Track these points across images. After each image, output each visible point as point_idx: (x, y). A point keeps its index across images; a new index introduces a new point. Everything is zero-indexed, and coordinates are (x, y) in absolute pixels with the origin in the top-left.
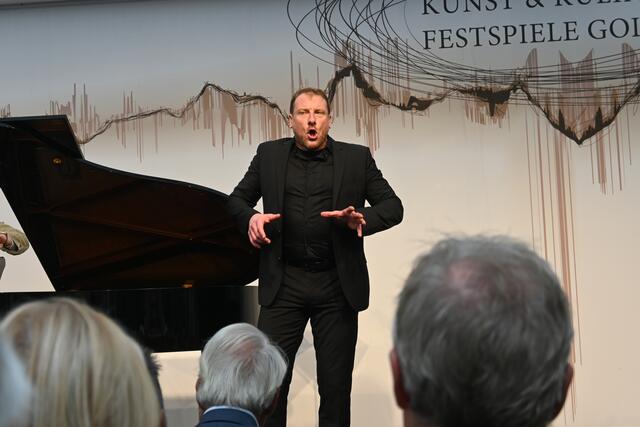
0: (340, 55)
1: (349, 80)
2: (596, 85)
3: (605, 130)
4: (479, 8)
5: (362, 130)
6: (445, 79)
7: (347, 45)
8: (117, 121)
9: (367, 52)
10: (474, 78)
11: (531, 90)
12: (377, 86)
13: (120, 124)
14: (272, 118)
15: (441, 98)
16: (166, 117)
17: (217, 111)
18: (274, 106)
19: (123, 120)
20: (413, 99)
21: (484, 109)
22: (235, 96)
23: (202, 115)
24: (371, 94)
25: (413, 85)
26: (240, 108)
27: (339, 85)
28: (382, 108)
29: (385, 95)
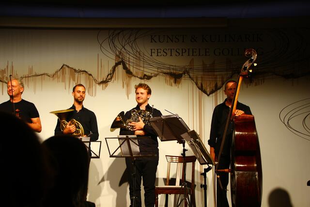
0: (117, 56)
1: (121, 67)
2: (216, 73)
3: (218, 91)
4: (172, 41)
5: (125, 86)
6: (158, 68)
7: (120, 53)
8: (26, 77)
9: (128, 56)
10: (169, 68)
11: (191, 74)
12: (131, 69)
13: (27, 78)
14: (90, 79)
15: (156, 75)
16: (46, 77)
17: (67, 76)
18: (90, 75)
19: (28, 77)
20: (145, 75)
21: (172, 81)
22: (75, 70)
23: (61, 77)
24: (129, 73)
25: (145, 70)
26: (77, 75)
27: (117, 68)
28: (133, 78)
29: (134, 73)
